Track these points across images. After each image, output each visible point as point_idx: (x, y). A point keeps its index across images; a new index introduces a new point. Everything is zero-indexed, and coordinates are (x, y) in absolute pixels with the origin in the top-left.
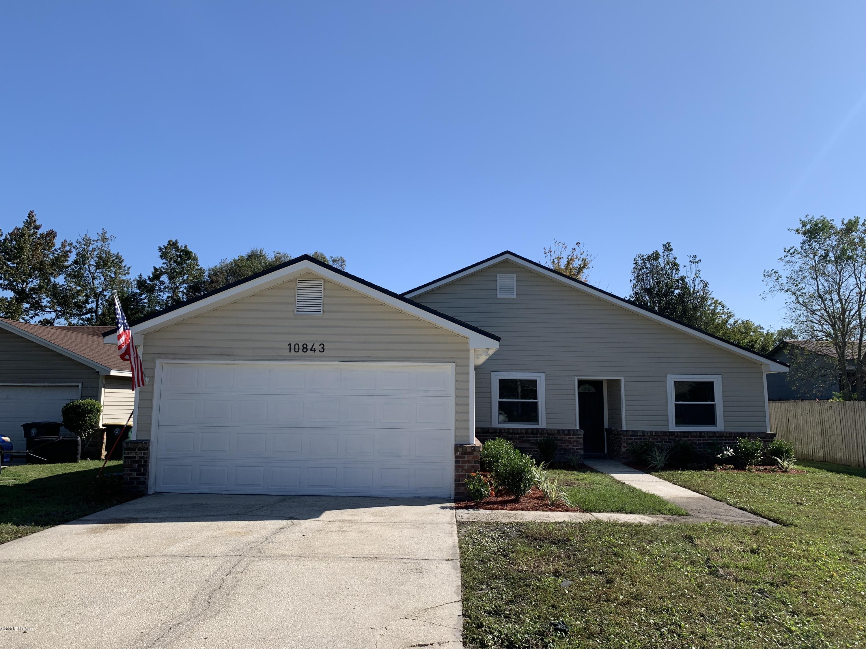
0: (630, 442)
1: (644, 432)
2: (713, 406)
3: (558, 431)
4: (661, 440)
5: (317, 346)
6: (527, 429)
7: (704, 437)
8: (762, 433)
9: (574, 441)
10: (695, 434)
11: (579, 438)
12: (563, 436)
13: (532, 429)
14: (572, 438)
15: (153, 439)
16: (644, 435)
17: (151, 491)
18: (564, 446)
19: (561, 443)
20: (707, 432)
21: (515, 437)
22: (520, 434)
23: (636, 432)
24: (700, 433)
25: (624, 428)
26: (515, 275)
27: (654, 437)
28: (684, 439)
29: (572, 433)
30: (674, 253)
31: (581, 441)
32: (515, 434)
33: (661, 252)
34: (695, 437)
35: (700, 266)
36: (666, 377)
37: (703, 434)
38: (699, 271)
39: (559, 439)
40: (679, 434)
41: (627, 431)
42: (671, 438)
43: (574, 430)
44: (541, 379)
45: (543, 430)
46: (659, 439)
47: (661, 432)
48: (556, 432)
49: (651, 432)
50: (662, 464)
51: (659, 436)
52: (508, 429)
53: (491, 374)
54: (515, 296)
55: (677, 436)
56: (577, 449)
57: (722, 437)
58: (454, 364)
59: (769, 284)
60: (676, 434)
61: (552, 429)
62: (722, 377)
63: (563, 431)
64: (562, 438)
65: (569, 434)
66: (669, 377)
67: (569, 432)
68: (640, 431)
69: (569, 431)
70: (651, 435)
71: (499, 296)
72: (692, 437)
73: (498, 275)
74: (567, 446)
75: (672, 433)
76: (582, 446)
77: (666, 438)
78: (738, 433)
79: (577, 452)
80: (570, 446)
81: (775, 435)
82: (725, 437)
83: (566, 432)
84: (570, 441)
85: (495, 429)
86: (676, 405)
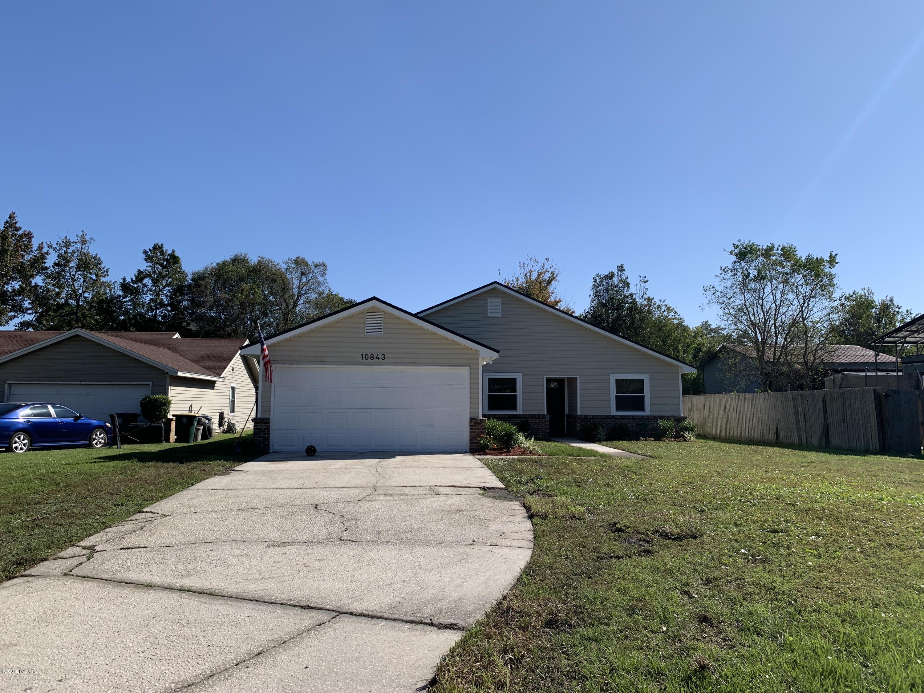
0: (583, 423)
1: (593, 416)
2: (643, 397)
3: (531, 415)
5: (380, 356)
6: (508, 415)
7: (636, 419)
8: (677, 417)
9: (543, 423)
10: (629, 417)
11: (547, 420)
12: (535, 420)
13: (512, 415)
14: (542, 421)
15: (271, 417)
16: (593, 418)
17: (271, 451)
18: (535, 426)
19: (533, 425)
20: (638, 416)
22: (504, 418)
23: (587, 416)
24: (633, 416)
25: (579, 413)
26: (501, 300)
27: (600, 420)
28: (621, 421)
29: (541, 417)
30: (626, 273)
31: (548, 423)
33: (615, 272)
34: (629, 419)
35: (647, 285)
36: (610, 376)
37: (635, 417)
38: (646, 289)
39: (532, 422)
40: (618, 417)
41: (581, 415)
42: (612, 420)
43: (542, 415)
44: (519, 377)
45: (520, 415)
46: (604, 421)
47: (605, 416)
48: (530, 416)
49: (598, 416)
50: (605, 438)
51: (603, 419)
52: (495, 414)
54: (501, 316)
55: (617, 419)
57: (648, 419)
58: (469, 368)
59: (708, 297)
61: (527, 415)
62: (650, 376)
63: (535, 415)
66: (612, 375)
67: (539, 417)
68: (590, 416)
69: (539, 415)
70: (598, 418)
71: (489, 315)
72: (628, 419)
73: (488, 299)
74: (538, 427)
75: (613, 417)
76: (548, 427)
77: (609, 420)
78: (660, 416)
79: (546, 430)
80: (540, 427)
81: (686, 418)
82: (651, 419)
83: (537, 417)
84: (540, 423)
85: (486, 415)
86: (616, 396)
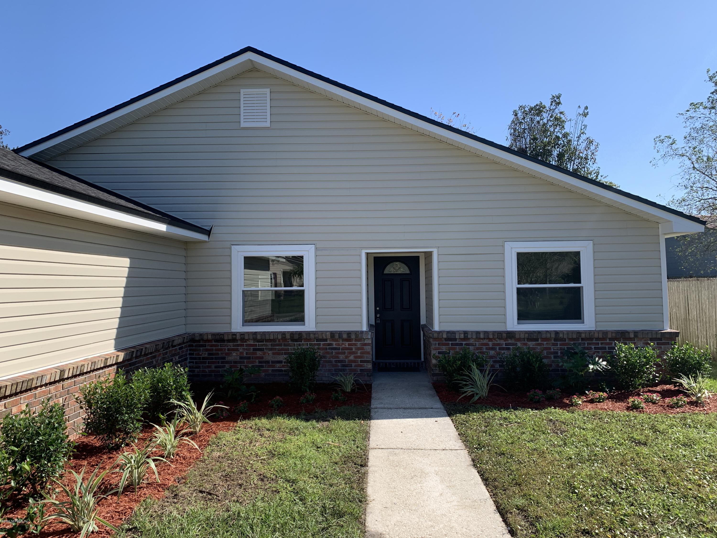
0: (444, 349)
1: (465, 333)
2: (578, 291)
3: (333, 334)
4: (494, 344)
6: (283, 334)
7: (563, 340)
8: (657, 332)
9: (358, 349)
10: (548, 336)
11: (366, 345)
12: (341, 342)
13: (292, 334)
14: (355, 345)
16: (466, 338)
18: (342, 357)
19: (337, 353)
20: (568, 332)
21: (266, 345)
22: (274, 340)
23: (454, 333)
24: (557, 333)
25: (436, 328)
26: (268, 91)
27: (482, 341)
28: (530, 343)
29: (353, 337)
31: (368, 348)
32: (267, 341)
34: (548, 339)
35: (586, 121)
36: (503, 246)
37: (561, 335)
38: (585, 126)
39: (334, 346)
40: (522, 336)
41: (439, 332)
42: (510, 341)
43: (356, 333)
44: (309, 254)
45: (310, 333)
46: (490, 343)
47: (494, 333)
48: (329, 336)
49: (478, 333)
51: (490, 340)
52: (255, 333)
53: (230, 248)
54: (268, 125)
55: (519, 340)
56: (361, 361)
57: (591, 339)
60: (517, 336)
61: (322, 332)
62: (594, 244)
63: (340, 333)
64: (339, 345)
65: (349, 339)
66: (508, 245)
67: (349, 336)
68: (460, 332)
69: (349, 333)
70: (478, 338)
71: (243, 125)
72: (543, 339)
73: (242, 91)
74: (347, 357)
75: (511, 335)
76: (369, 357)
77: (502, 342)
78: (617, 332)
79: (361, 366)
80: (352, 358)
81: (677, 334)
82: (597, 339)
83: (345, 336)
84: (351, 349)
85: (234, 334)
86: (518, 290)
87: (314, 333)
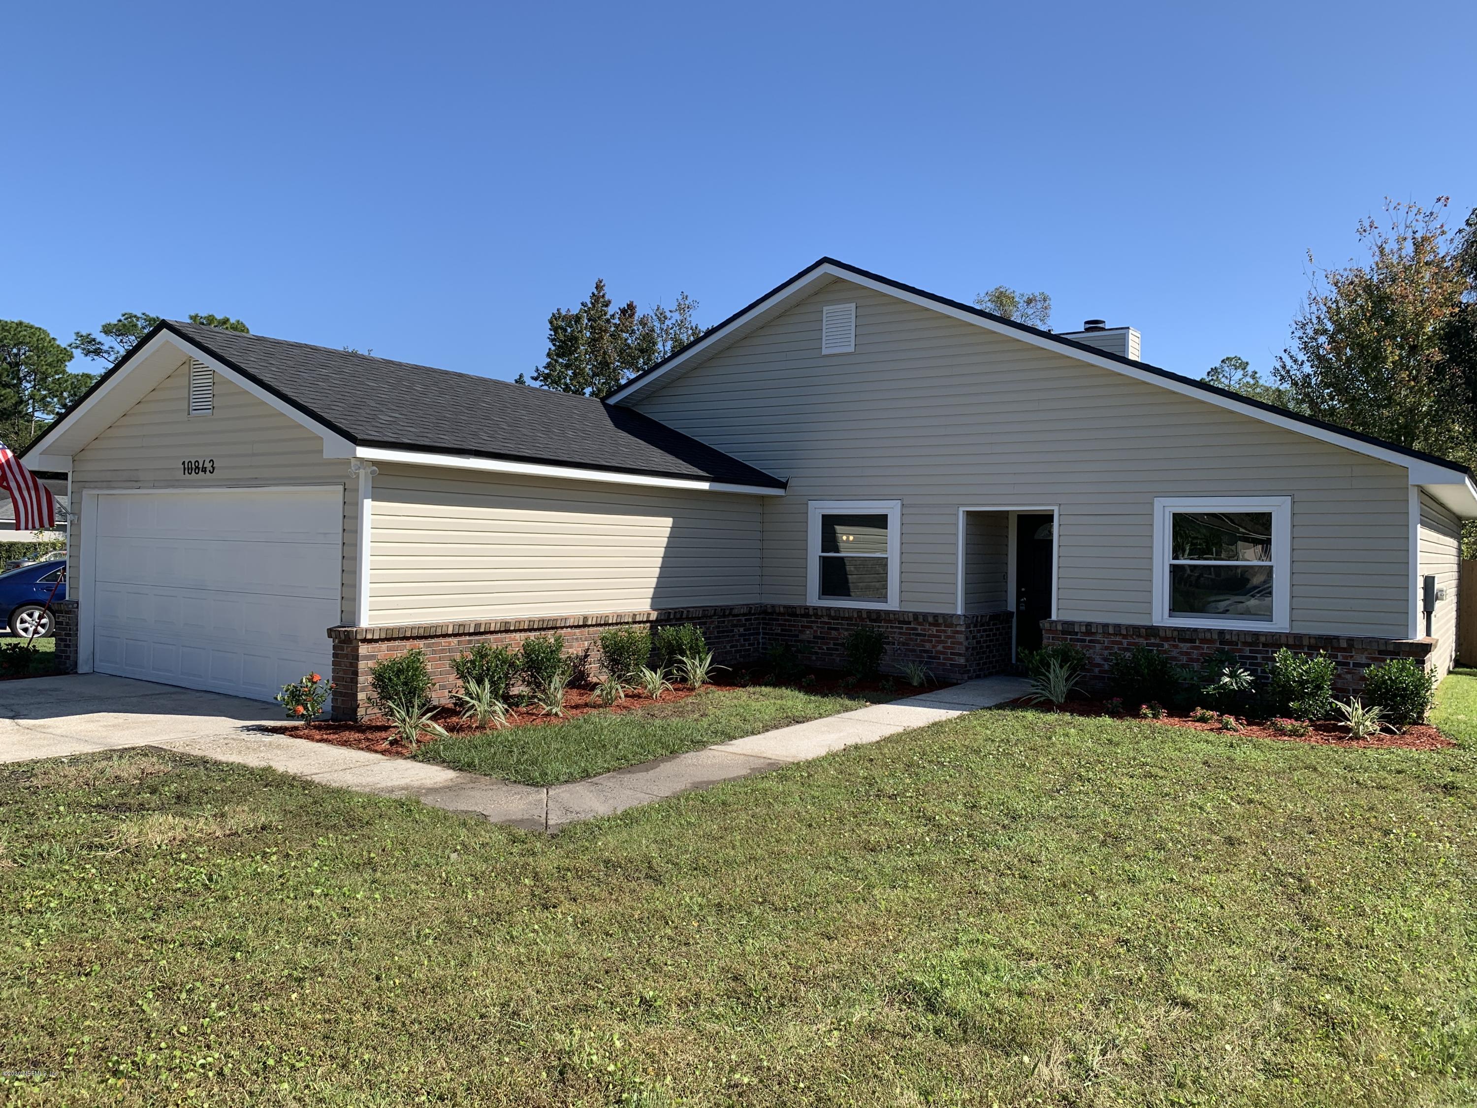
2: (1267, 572)
3: (916, 615)
4: (1129, 644)
5: (208, 465)
6: (859, 611)
9: (949, 637)
10: (1208, 636)
11: (958, 632)
12: (927, 627)
13: (869, 612)
14: (945, 631)
15: (81, 600)
16: (1089, 633)
17: (83, 668)
18: (928, 646)
19: (922, 641)
20: (1239, 633)
21: (842, 624)
22: (850, 618)
23: (1072, 624)
24: (1221, 632)
25: (1059, 617)
27: (1113, 638)
28: (1182, 645)
29: (941, 621)
31: (959, 637)
32: (843, 618)
34: (1211, 641)
36: (1152, 504)
37: (1228, 637)
39: (919, 632)
40: (1169, 634)
42: (1153, 641)
43: (944, 616)
46: (1125, 642)
47: (1128, 627)
49: (1106, 626)
51: (1125, 637)
52: (829, 609)
53: (807, 504)
54: (852, 350)
55: (1166, 639)
56: (952, 654)
58: (341, 488)
60: (1162, 634)
62: (1293, 502)
63: (925, 615)
64: (924, 630)
65: (936, 624)
66: (1159, 503)
67: (938, 620)
68: (1080, 624)
69: (936, 616)
70: (1106, 634)
71: (825, 352)
72: (1203, 641)
73: (825, 308)
74: (934, 647)
75: (1152, 631)
76: (961, 649)
78: (1320, 638)
79: (951, 659)
80: (940, 648)
83: (931, 619)
84: (940, 637)
85: (807, 608)
86: (1173, 566)
87: (894, 613)
